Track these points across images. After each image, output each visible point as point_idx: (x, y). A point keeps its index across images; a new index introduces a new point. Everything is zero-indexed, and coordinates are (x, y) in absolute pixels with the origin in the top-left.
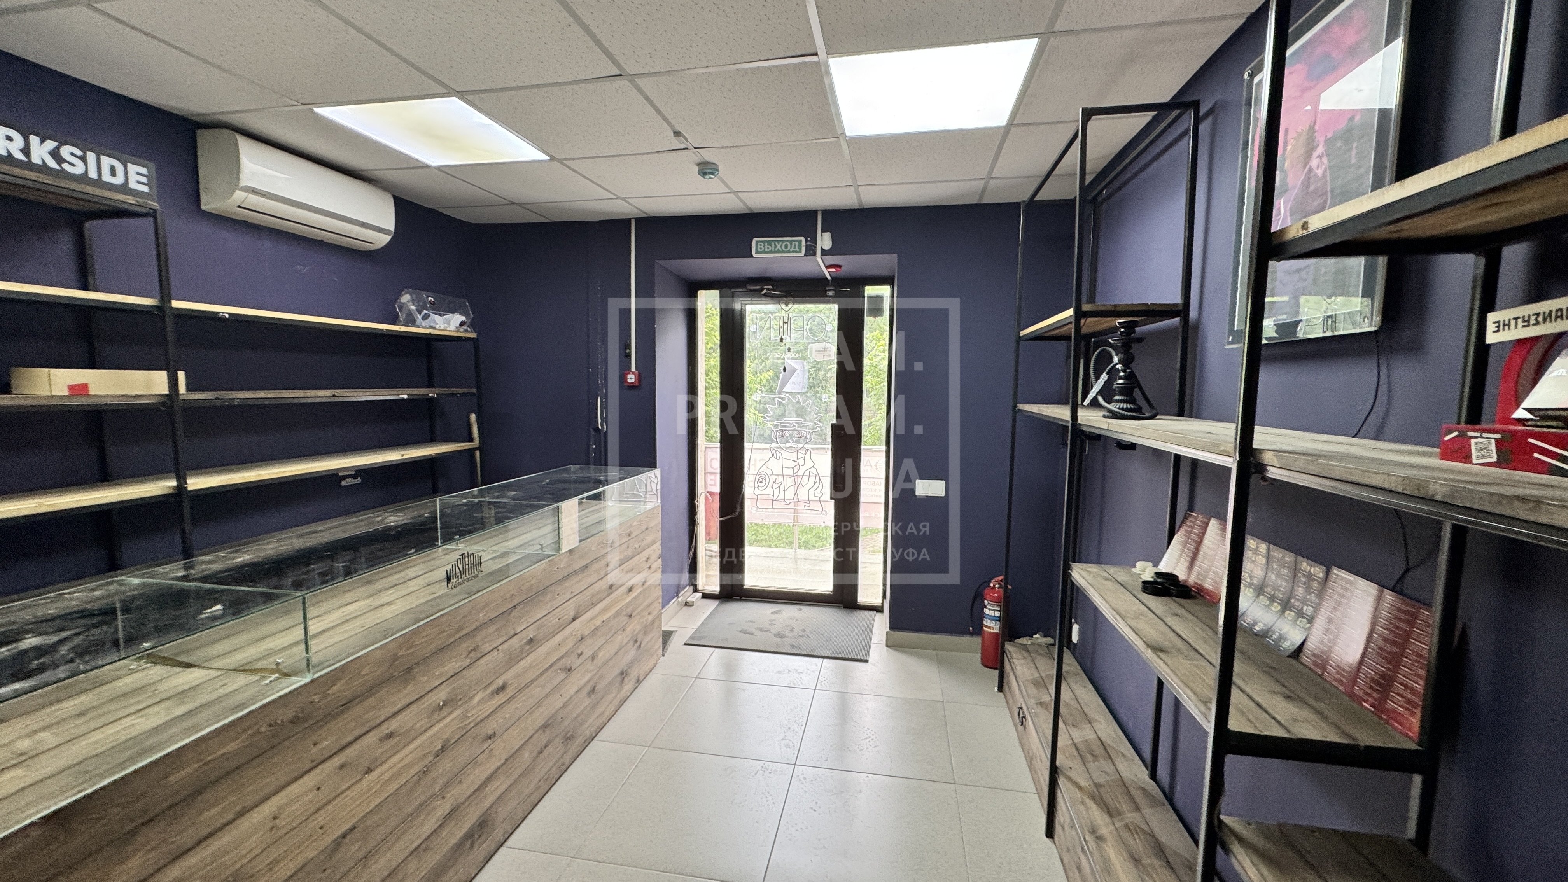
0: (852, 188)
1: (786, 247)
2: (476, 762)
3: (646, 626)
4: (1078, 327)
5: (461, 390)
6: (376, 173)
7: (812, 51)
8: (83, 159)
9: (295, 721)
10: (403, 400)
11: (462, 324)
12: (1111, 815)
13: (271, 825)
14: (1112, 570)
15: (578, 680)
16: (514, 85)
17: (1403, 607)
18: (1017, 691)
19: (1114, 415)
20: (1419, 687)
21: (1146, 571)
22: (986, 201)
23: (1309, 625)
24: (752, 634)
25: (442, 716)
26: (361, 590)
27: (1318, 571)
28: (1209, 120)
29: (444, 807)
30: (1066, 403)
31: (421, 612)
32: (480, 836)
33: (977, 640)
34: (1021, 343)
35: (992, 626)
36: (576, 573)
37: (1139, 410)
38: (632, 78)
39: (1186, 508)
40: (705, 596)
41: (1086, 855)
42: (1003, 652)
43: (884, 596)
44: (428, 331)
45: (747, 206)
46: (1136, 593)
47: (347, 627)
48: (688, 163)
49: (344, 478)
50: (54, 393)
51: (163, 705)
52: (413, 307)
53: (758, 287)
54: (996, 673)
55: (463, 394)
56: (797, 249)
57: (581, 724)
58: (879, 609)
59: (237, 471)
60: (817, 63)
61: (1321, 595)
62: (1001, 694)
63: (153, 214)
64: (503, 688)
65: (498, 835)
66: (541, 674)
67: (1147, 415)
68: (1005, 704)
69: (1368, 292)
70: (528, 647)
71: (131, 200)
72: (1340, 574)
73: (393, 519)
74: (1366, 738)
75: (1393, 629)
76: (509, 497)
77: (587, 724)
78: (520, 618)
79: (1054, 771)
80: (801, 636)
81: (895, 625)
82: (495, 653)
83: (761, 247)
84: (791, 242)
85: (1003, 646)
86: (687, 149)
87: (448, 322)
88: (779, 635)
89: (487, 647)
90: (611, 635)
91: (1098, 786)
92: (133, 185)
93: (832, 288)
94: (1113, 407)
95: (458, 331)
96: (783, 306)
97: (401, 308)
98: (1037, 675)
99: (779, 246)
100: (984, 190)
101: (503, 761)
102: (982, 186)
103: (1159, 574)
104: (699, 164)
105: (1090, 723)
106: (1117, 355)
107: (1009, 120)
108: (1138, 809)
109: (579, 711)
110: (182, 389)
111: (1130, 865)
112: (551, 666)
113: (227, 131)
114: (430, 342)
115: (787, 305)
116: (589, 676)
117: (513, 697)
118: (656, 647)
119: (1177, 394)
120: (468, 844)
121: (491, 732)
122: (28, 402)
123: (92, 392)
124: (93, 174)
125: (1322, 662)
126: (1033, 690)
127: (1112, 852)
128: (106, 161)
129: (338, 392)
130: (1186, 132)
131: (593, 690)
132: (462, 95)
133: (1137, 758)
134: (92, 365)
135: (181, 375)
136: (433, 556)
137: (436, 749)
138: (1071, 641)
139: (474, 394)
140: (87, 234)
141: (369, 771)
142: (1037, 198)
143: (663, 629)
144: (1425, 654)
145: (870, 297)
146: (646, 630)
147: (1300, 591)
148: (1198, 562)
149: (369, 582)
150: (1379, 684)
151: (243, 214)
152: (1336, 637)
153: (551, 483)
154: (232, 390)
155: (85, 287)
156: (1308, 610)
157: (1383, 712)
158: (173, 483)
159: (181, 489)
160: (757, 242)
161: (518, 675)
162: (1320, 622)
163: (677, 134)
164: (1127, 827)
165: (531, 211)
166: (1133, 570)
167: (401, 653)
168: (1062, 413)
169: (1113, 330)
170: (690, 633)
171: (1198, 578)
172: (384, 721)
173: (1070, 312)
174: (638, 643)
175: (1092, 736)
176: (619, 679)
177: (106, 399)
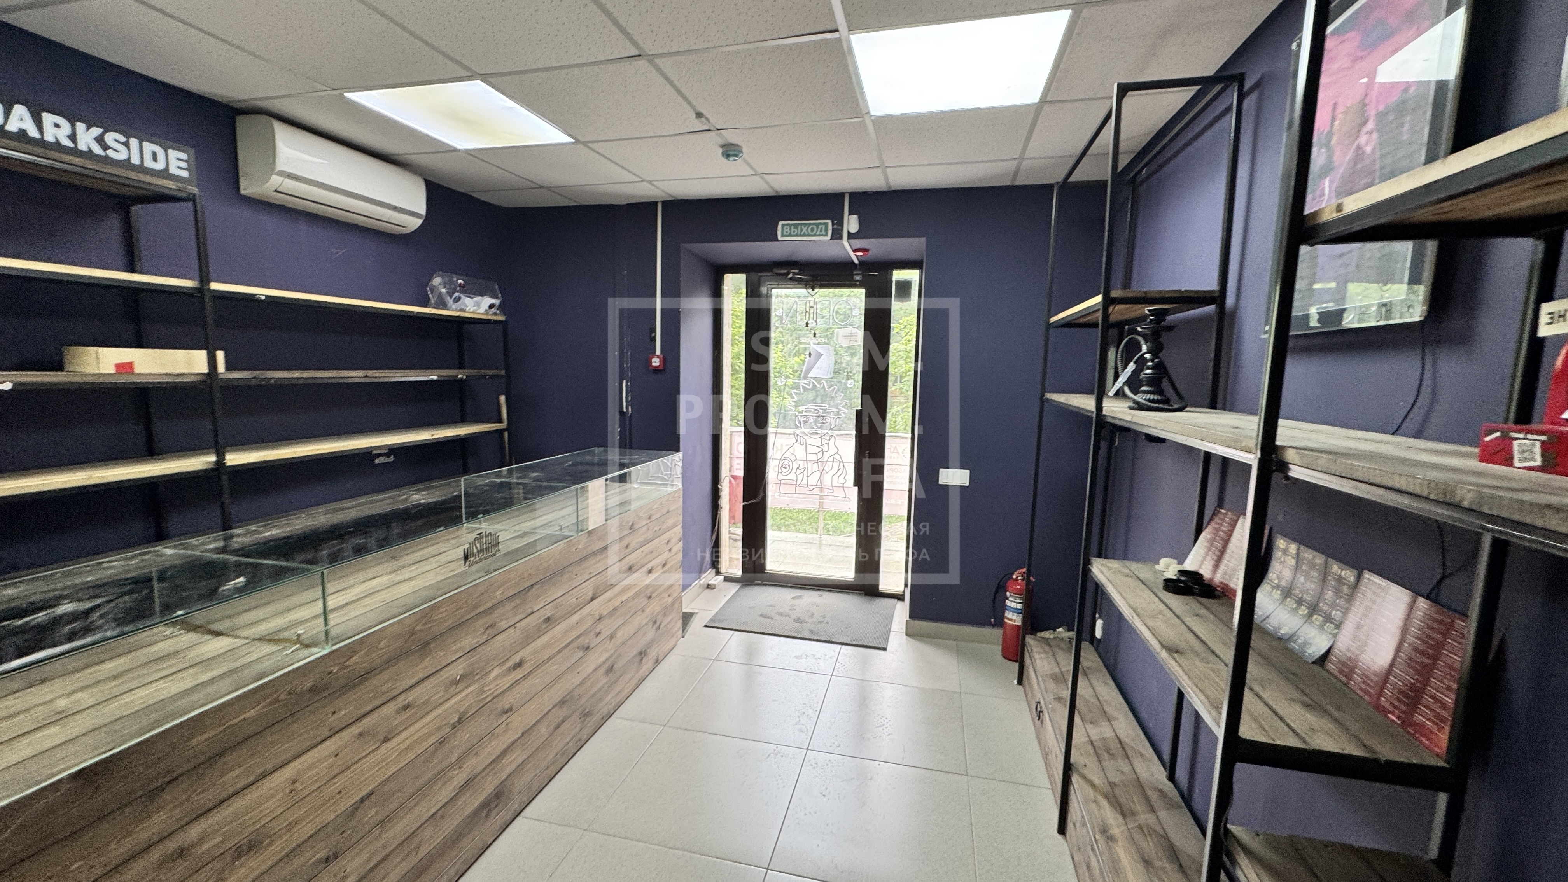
0: (880, 170)
1: (812, 230)
2: (493, 735)
3: (666, 608)
4: (1106, 315)
5: (491, 372)
6: (409, 157)
7: (833, 28)
8: (126, 145)
9: (313, 690)
10: (433, 381)
11: (491, 306)
12: (1124, 816)
13: (291, 788)
14: (1134, 566)
15: (596, 659)
16: (534, 67)
17: (1439, 617)
18: (1036, 686)
19: (1140, 407)
20: (1449, 701)
21: (1169, 568)
22: (1018, 182)
23: (1336, 631)
24: (772, 618)
25: (458, 690)
26: (386, 565)
27: (1349, 575)
28: (1254, 96)
29: (460, 778)
30: (1091, 392)
31: (439, 589)
32: (496, 806)
33: (998, 633)
34: (1051, 330)
35: (1014, 618)
36: (594, 554)
37: (1167, 401)
38: (651, 59)
39: (1216, 504)
40: (727, 579)
41: (1096, 856)
42: (1023, 645)
43: (906, 586)
44: (457, 314)
45: (771, 187)
46: (1156, 591)
47: (367, 601)
48: (711, 144)
49: (379, 456)
50: (101, 372)
51: (191, 671)
52: (444, 290)
53: (785, 271)
54: (1016, 665)
55: (491, 377)
56: (823, 233)
57: (600, 700)
58: (900, 598)
59: (273, 448)
60: (839, 40)
61: (1351, 598)
62: (1021, 687)
63: (191, 198)
64: (519, 665)
65: (514, 804)
66: (559, 652)
67: (1176, 406)
68: (1024, 698)
69: (1414, 280)
70: (544, 626)
71: (171, 185)
72: (1372, 578)
73: (418, 497)
74: (1387, 752)
75: (1424, 638)
76: (530, 478)
77: (604, 703)
78: (538, 597)
79: (1068, 767)
80: (821, 622)
81: (914, 614)
82: (512, 630)
83: (787, 230)
84: (817, 225)
85: (1024, 639)
86: (709, 130)
87: (478, 304)
88: (798, 620)
89: (504, 624)
90: (630, 615)
91: (1112, 785)
92: (173, 170)
93: (860, 272)
94: (1139, 398)
95: (487, 313)
96: (810, 290)
97: (432, 290)
98: (1057, 670)
99: (805, 230)
100: (1017, 172)
101: (519, 735)
102: (1014, 168)
103: (1182, 572)
104: (723, 146)
105: (1109, 720)
106: (1146, 342)
107: (1042, 97)
108: (1153, 810)
109: (596, 689)
110: (221, 367)
111: (1140, 867)
112: (569, 644)
113: (264, 116)
114: (461, 324)
115: (813, 290)
116: (606, 655)
117: (530, 673)
118: (676, 629)
119: (1210, 385)
120: (485, 812)
121: (507, 707)
122: (78, 379)
123: (138, 370)
124: (136, 160)
125: (1349, 668)
126: (1051, 685)
127: (1122, 851)
128: (148, 147)
129: (370, 373)
130: (1229, 109)
131: (610, 669)
132: (484, 78)
133: (1156, 759)
134: (140, 345)
135: (220, 355)
136: (457, 534)
137: (452, 722)
138: (1094, 636)
139: (502, 376)
140: (133, 218)
141: (386, 740)
142: (1072, 179)
143: (684, 610)
144: (1457, 665)
145: (898, 282)
146: (666, 611)
147: (1329, 595)
148: (1225, 561)
149: (394, 558)
150: (1406, 696)
151: (279, 199)
152: (1365, 644)
153: (574, 465)
154: (269, 370)
155: (133, 271)
156: (1336, 614)
157: (1411, 726)
158: (213, 458)
159: (220, 463)
160: (783, 225)
161: (535, 652)
162: (1348, 628)
163: (699, 115)
164: (1140, 827)
165: (559, 194)
166: (1157, 567)
167: (418, 628)
168: (1086, 403)
169: (1142, 319)
170: (711, 615)
171: (1224, 578)
172: (402, 693)
173: (1098, 299)
174: (658, 624)
175: (1108, 733)
176: (638, 659)
177: (148, 377)
